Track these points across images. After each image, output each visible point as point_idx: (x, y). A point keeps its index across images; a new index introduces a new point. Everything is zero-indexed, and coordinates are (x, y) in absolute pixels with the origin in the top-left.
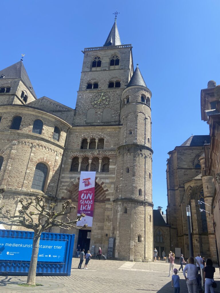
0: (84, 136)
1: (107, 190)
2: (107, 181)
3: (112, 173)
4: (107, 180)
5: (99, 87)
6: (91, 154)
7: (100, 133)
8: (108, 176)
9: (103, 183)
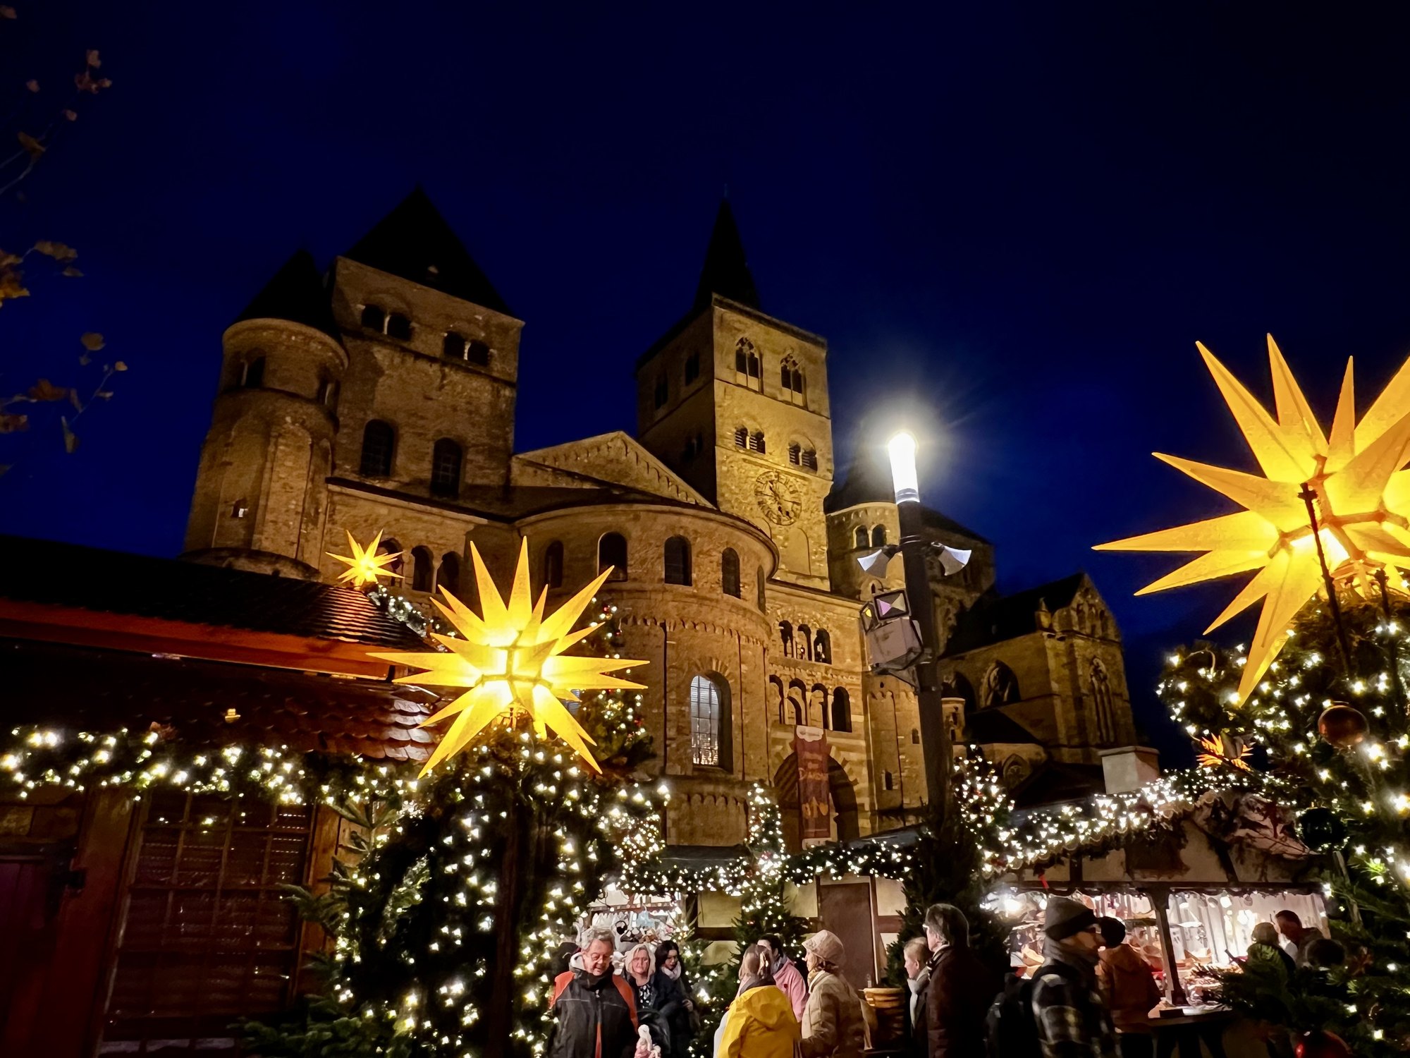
0: (783, 615)
1: (856, 782)
2: (854, 756)
3: (858, 737)
4: (851, 754)
5: (767, 450)
6: (809, 675)
7: (819, 616)
8: (853, 742)
9: (845, 762)
